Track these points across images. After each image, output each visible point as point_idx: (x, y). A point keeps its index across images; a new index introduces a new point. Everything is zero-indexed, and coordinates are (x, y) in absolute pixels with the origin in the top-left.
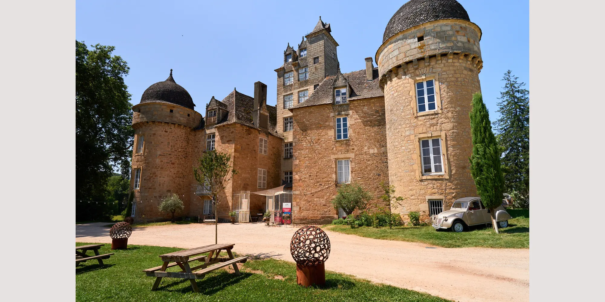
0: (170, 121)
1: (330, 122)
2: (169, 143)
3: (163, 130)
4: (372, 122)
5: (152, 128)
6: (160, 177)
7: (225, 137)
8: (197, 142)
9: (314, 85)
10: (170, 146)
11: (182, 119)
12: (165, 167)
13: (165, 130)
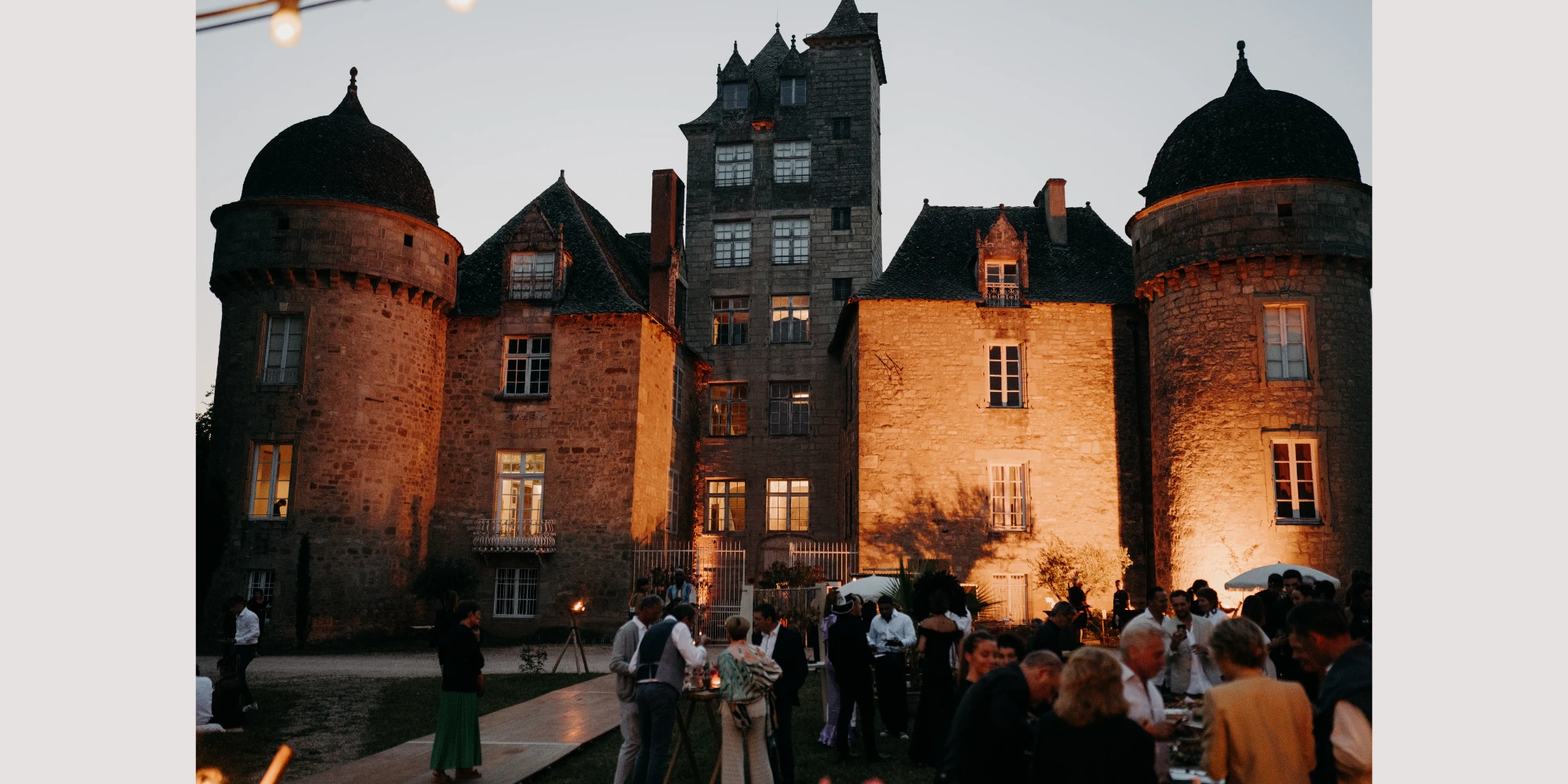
0: (402, 277)
1: (973, 354)
2: (394, 356)
3: (376, 306)
4: (1088, 371)
5: (340, 295)
6: (367, 480)
7: (599, 354)
8: (460, 357)
9: (832, 206)
10: (397, 368)
11: (433, 271)
12: (383, 445)
13: (383, 307)
